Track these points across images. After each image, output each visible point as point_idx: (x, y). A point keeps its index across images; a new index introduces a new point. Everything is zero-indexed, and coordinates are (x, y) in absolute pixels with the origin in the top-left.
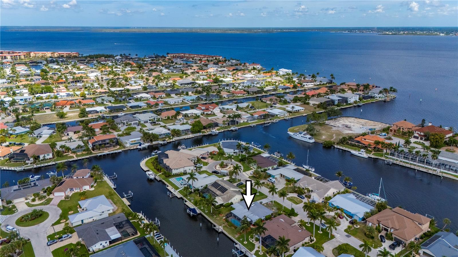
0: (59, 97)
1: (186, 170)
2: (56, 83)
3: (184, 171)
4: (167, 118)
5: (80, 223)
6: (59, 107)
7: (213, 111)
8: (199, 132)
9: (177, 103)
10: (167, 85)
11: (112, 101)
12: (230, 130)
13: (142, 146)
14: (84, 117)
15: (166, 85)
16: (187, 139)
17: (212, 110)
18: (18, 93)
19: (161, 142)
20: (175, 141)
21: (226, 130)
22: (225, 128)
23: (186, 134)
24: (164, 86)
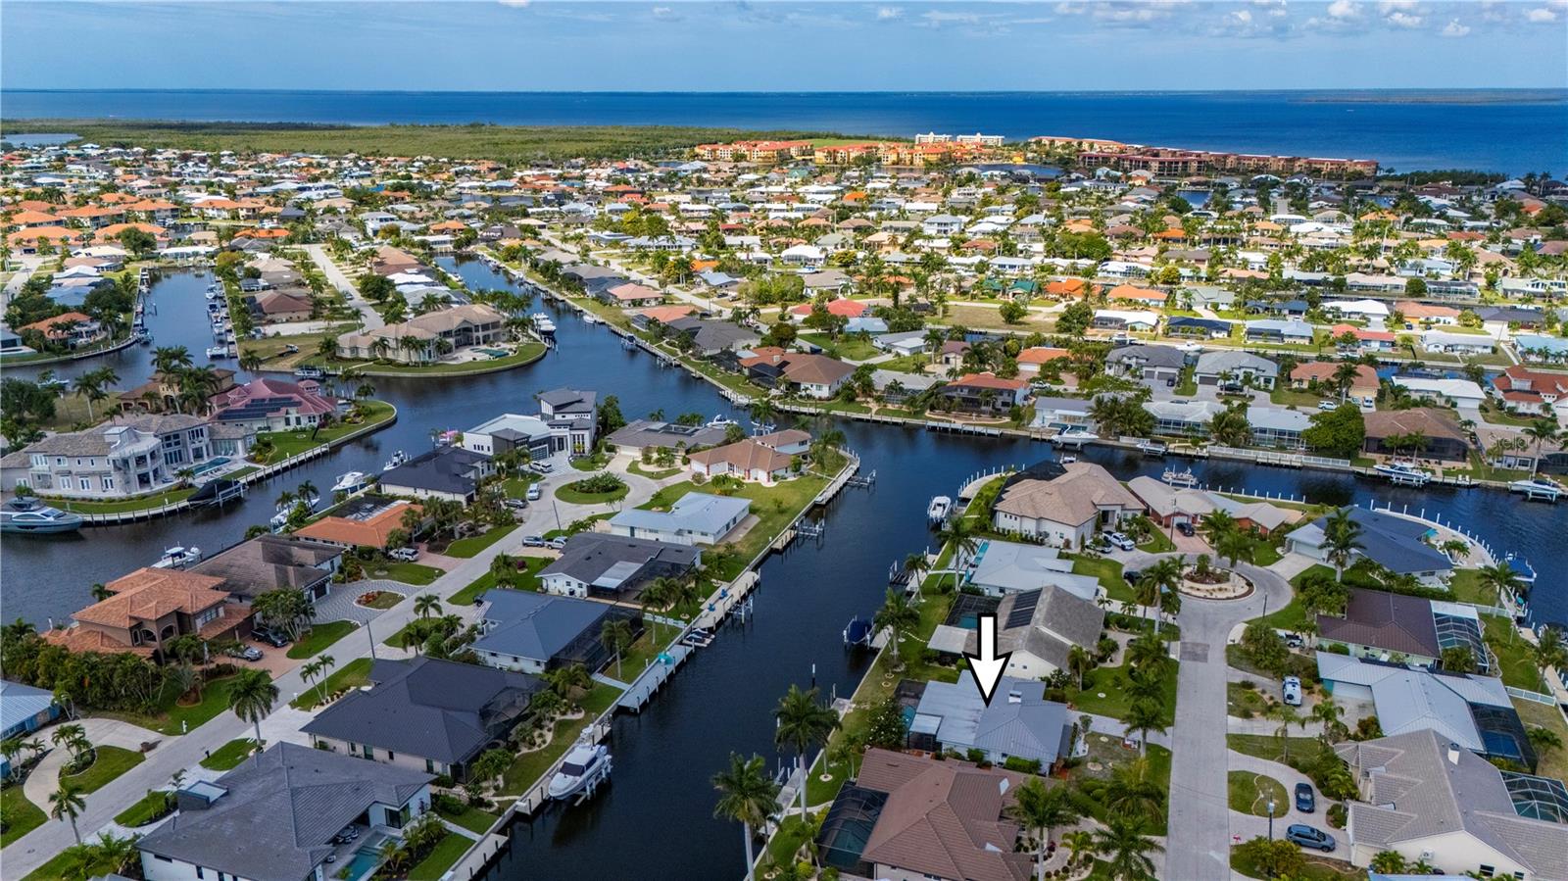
0: (1100, 274)
1: (1047, 535)
2: (1155, 239)
3: (1039, 534)
4: (1305, 385)
5: (626, 533)
6: (1051, 296)
7: (1553, 407)
8: (1348, 455)
9: (1457, 354)
10: (1535, 290)
11: (1221, 307)
12: (1514, 488)
13: (1065, 435)
14: (1068, 330)
15: (1530, 289)
16: (1263, 464)
17: (1548, 400)
18: (1021, 252)
19: (1144, 445)
20: (1207, 458)
21: (1493, 483)
22: (1499, 475)
23: (1282, 449)
24: (1519, 291)
